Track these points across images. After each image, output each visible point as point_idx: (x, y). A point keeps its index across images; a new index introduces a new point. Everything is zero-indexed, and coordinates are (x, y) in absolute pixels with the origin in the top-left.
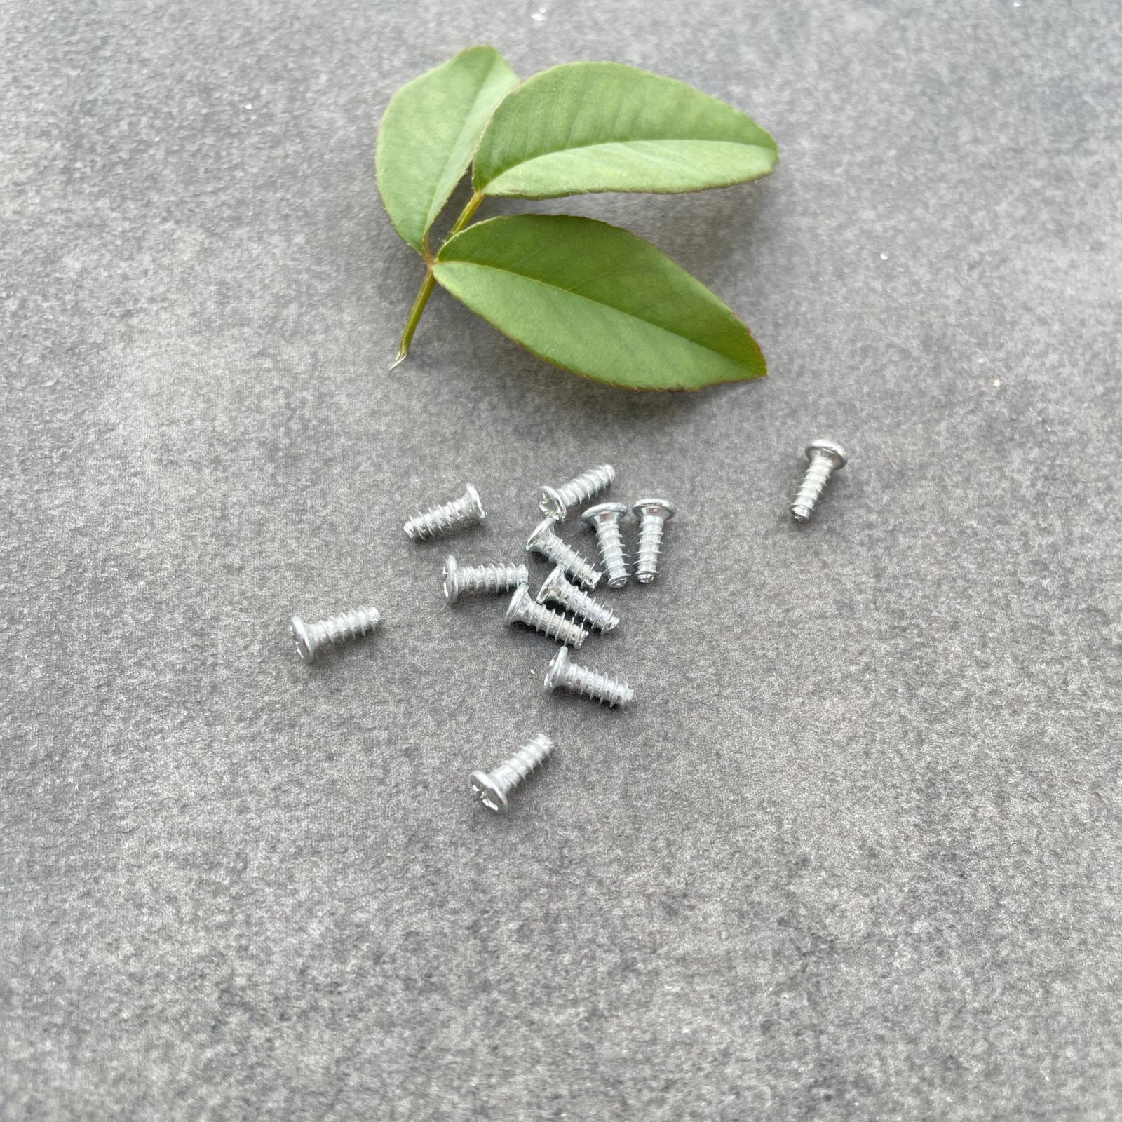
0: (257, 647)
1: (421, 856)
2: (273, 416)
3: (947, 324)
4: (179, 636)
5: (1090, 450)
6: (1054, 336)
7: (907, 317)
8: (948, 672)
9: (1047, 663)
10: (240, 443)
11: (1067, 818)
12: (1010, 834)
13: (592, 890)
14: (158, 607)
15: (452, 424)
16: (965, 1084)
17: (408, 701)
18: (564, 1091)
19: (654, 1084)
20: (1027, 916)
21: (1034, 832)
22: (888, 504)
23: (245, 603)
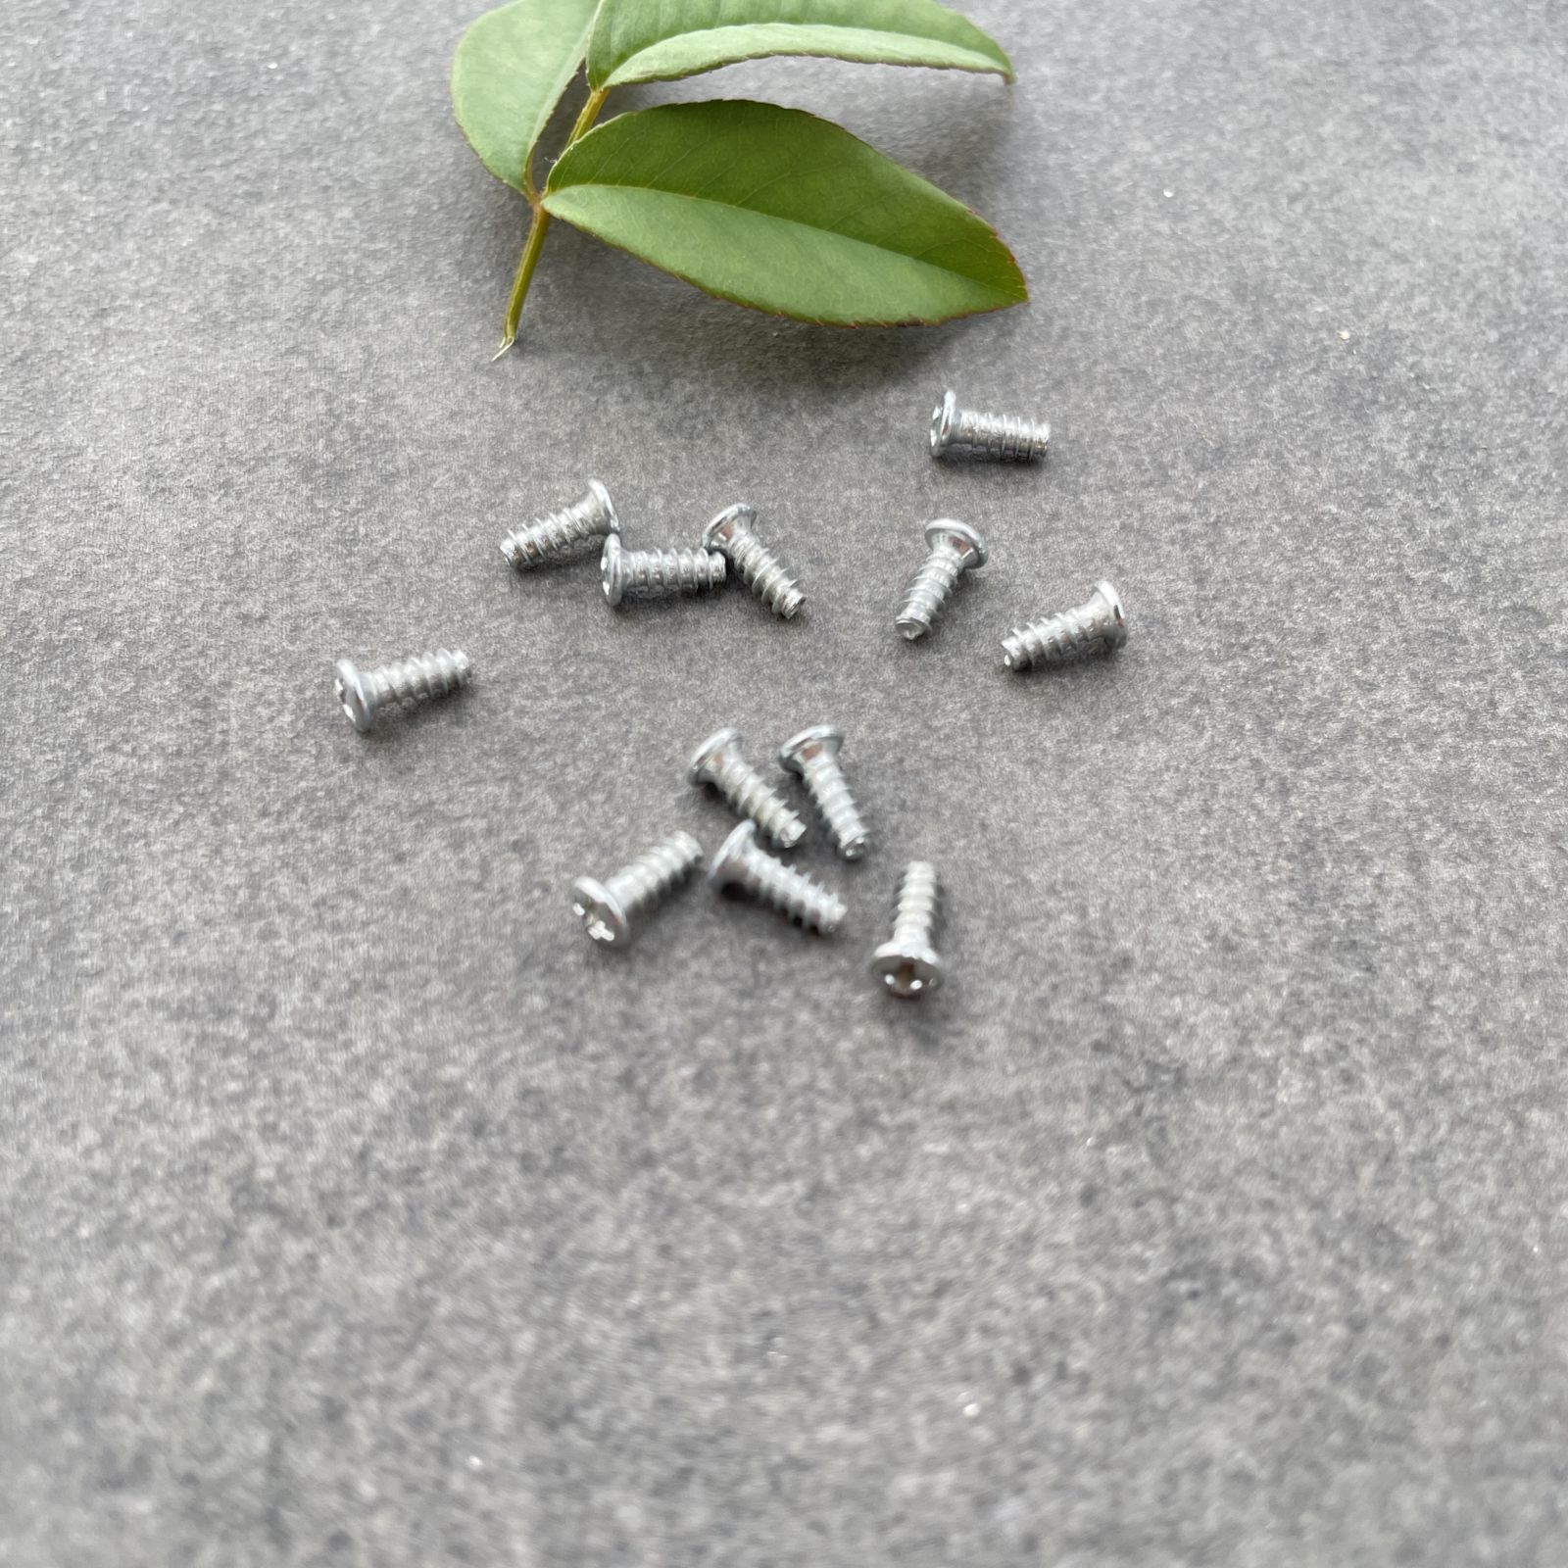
0: (287, 718)
1: (541, 984)
2: (309, 426)
3: (1266, 269)
4: (172, 709)
5: (1489, 409)
6: (1420, 275)
7: (1208, 263)
8: (1317, 698)
9: (1462, 680)
10: (262, 460)
11: (1519, 883)
14: (142, 675)
15: (566, 423)
16: (1408, 1264)
17: (516, 779)
18: (776, 1304)
19: (918, 1288)
20: (1475, 1021)
22: (1205, 490)
23: (269, 663)
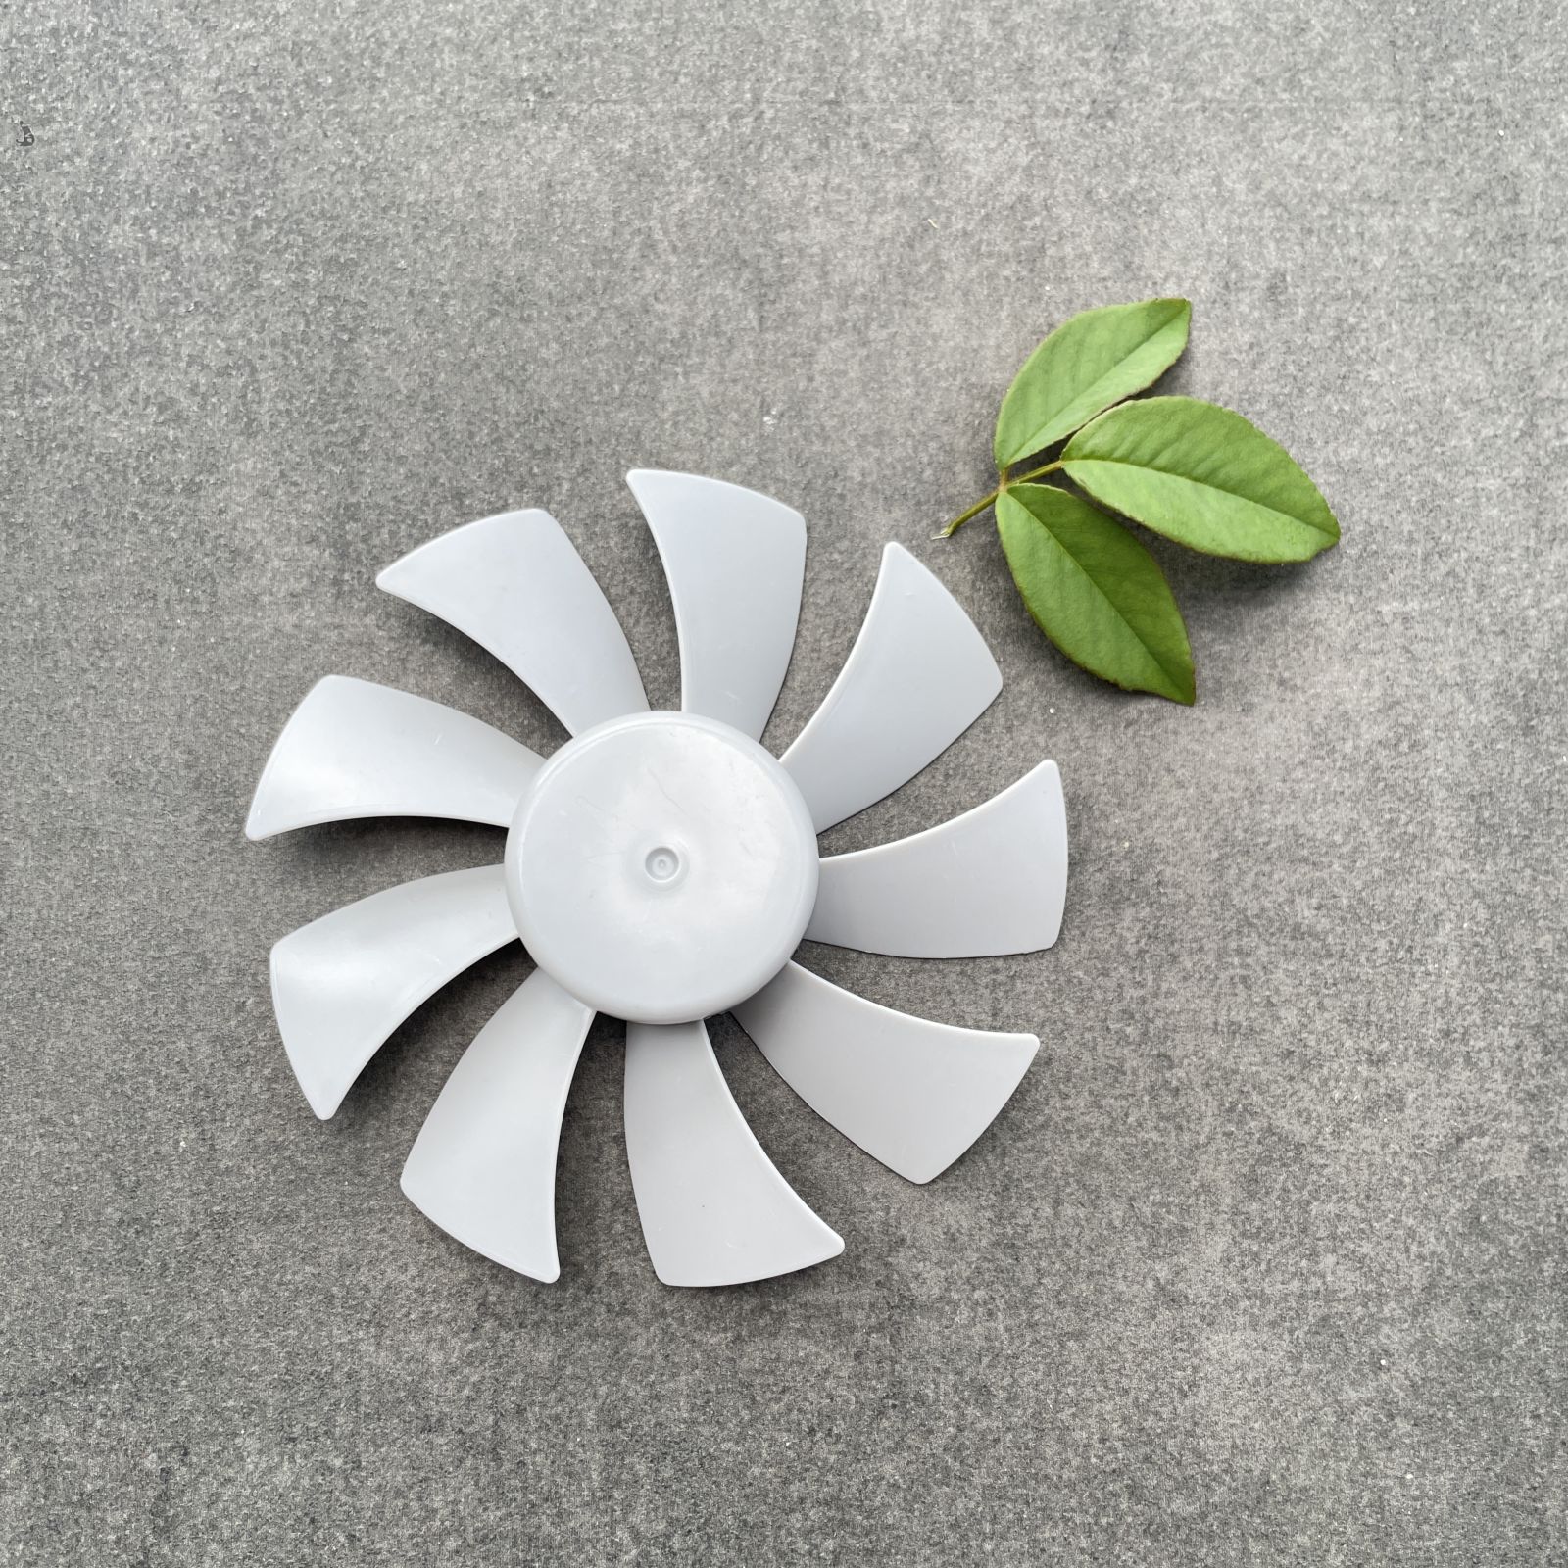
6: (1187, 799)
8: (1037, 1100)
9: (1116, 1098)
11: (1105, 1222)
12: (1058, 1231)
16: (992, 1405)
18: (712, 1388)
19: (775, 1389)
21: (1077, 1231)
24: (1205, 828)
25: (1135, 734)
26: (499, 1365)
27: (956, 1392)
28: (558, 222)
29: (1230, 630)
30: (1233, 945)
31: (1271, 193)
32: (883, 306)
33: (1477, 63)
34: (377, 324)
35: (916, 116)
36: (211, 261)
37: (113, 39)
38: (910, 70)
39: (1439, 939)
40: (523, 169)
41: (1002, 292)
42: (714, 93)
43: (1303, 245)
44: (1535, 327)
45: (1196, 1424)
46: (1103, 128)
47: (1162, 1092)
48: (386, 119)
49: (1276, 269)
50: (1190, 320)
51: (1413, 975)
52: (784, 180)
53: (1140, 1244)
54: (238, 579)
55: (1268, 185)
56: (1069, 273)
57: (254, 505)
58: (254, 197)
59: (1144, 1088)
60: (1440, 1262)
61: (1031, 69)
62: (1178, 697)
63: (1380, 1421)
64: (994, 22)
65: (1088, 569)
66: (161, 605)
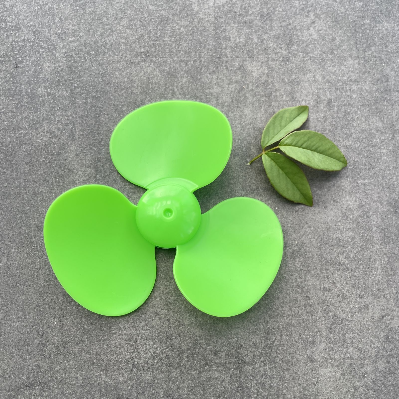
1: (169, 341)
3: (288, 227)
5: (314, 259)
6: (311, 231)
8: (275, 308)
9: (296, 308)
11: (294, 340)
12: (282, 343)
13: (201, 349)
16: (266, 389)
17: (168, 310)
18: (193, 386)
19: (209, 385)
20: (282, 359)
21: (286, 342)
24: (316, 238)
25: (298, 214)
26: (138, 380)
27: (256, 385)
28: (151, 87)
29: (321, 188)
30: (324, 268)
31: (328, 79)
32: (232, 108)
33: (377, 48)
34: (105, 113)
35: (240, 61)
36: (63, 97)
37: (39, 42)
38: (238, 50)
39: (376, 266)
40: (142, 74)
41: (262, 104)
42: (190, 56)
43: (336, 92)
44: (394, 112)
45: (318, 393)
46: (286, 64)
47: (307, 306)
48: (108, 62)
49: (329, 98)
50: (308, 110)
51: (370, 275)
52: (207, 77)
53: (302, 346)
54: (70, 177)
55: (327, 78)
56: (278, 99)
57: (74, 158)
58: (74, 81)
59: (303, 305)
60: (379, 349)
61: (268, 50)
62: (308, 204)
63: (365, 391)
64: (258, 38)
65: (285, 173)
66: (50, 183)
